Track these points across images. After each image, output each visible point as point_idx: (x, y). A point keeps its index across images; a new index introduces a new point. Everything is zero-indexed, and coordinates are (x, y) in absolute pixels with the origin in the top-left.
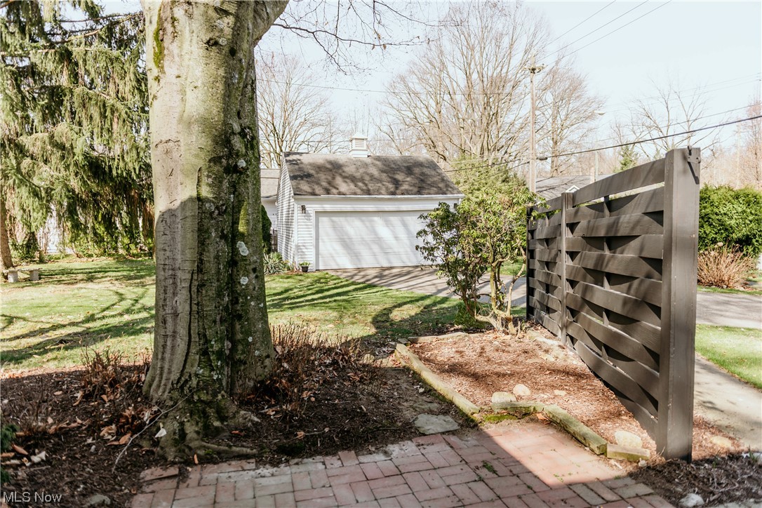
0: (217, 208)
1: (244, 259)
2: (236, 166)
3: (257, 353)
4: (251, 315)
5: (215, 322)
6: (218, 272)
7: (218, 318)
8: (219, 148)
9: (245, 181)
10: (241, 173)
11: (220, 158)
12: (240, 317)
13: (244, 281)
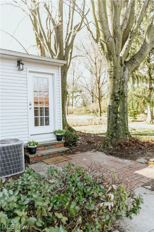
0: (112, 107)
1: (119, 118)
2: (117, 99)
3: (121, 137)
4: (120, 129)
5: (111, 129)
6: (112, 120)
7: (112, 128)
8: (112, 96)
9: (119, 102)
10: (119, 100)
11: (113, 98)
12: (117, 129)
13: (118, 122)
